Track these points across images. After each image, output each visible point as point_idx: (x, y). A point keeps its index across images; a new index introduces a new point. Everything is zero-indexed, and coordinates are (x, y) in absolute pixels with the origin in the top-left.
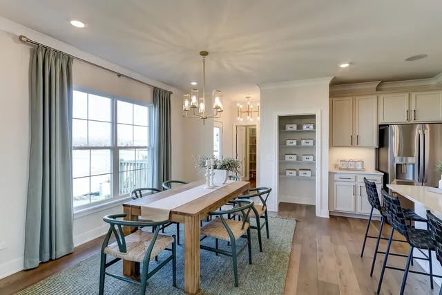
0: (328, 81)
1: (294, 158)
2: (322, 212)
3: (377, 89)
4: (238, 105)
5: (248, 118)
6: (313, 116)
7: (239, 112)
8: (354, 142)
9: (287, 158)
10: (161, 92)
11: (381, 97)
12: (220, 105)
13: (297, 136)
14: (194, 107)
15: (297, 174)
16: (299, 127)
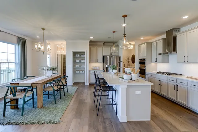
0: (88, 41)
1: (79, 66)
2: (87, 84)
3: (103, 45)
4: (58, 46)
5: (62, 51)
6: (84, 52)
7: (58, 49)
8: (96, 61)
9: (76, 66)
10: (22, 39)
11: (104, 47)
12: (50, 48)
13: (80, 59)
14: (39, 48)
15: (80, 72)
16: (80, 55)
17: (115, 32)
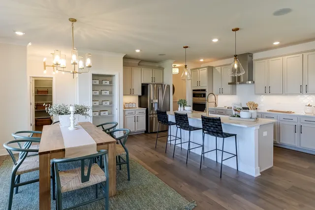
0: (123, 56)
3: (139, 65)
8: (132, 93)
15: (100, 114)
17: (187, 47)
